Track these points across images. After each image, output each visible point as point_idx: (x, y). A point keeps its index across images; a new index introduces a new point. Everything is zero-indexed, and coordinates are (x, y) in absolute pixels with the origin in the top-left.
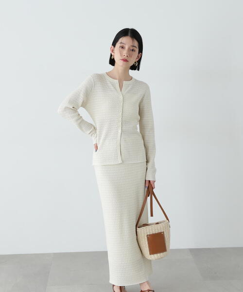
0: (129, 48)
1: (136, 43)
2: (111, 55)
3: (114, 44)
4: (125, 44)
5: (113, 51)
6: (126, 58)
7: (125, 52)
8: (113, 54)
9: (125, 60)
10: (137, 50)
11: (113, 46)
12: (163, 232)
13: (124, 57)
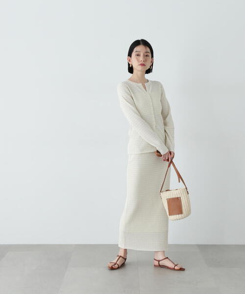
0: (144, 55)
1: (149, 50)
2: (129, 65)
3: (130, 55)
4: (140, 52)
5: (130, 61)
6: (143, 62)
7: (141, 58)
8: (130, 63)
9: (143, 65)
10: (150, 55)
11: (129, 57)
12: (180, 197)
13: (141, 63)
